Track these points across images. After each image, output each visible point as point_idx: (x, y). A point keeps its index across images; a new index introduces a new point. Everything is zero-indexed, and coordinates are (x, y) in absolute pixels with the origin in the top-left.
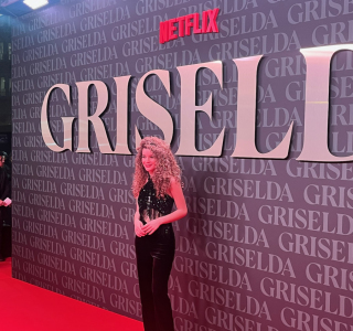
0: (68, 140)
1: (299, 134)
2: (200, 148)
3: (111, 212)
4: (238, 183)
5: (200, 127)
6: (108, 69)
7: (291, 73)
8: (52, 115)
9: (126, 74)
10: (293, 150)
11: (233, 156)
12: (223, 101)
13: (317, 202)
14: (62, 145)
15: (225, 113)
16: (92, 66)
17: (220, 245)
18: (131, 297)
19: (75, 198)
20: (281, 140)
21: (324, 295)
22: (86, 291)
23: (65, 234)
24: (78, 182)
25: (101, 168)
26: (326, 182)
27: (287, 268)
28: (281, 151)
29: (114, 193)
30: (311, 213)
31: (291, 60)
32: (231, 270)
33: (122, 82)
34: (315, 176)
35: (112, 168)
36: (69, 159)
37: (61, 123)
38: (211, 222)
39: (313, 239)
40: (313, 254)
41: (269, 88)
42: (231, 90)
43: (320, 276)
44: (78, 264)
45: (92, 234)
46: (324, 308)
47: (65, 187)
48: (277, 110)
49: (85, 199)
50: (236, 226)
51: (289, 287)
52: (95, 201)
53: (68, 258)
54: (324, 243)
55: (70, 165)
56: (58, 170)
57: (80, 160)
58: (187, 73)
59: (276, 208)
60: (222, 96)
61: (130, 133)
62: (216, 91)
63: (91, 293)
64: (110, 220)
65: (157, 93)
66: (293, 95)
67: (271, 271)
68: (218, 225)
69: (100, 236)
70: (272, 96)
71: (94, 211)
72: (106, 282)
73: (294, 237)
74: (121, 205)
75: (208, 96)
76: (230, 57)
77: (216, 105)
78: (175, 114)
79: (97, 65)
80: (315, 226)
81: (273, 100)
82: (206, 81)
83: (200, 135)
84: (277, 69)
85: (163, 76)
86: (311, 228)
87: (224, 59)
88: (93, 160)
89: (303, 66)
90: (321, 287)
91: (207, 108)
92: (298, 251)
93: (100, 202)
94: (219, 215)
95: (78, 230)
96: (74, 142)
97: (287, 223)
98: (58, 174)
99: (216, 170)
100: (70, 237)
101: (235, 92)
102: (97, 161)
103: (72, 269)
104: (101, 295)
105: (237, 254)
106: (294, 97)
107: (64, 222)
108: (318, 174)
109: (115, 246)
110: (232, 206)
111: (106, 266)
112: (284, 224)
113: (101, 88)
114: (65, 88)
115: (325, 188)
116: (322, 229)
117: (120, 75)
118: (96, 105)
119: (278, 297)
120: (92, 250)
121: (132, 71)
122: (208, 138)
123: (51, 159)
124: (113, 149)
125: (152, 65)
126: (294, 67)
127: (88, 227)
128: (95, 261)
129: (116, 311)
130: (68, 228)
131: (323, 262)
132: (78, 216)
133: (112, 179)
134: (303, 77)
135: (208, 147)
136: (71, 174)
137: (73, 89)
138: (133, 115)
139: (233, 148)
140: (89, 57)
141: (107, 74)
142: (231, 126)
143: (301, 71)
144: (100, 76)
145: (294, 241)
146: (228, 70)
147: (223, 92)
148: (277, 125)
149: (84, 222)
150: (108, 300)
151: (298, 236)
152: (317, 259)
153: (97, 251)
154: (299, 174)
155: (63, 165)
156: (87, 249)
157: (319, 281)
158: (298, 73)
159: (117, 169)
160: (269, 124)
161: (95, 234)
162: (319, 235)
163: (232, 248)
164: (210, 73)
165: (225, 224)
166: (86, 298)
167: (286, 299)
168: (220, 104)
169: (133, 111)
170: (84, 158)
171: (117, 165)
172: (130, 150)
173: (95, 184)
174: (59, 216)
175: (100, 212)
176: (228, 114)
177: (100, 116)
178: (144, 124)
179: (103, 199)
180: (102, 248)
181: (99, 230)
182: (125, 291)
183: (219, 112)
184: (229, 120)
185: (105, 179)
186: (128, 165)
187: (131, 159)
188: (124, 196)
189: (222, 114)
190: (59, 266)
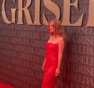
2: (72, 22)
3: (32, 50)
4: (89, 38)
5: (72, 13)
8: (7, 8)
11: (87, 26)
12: (83, 1)
14: (11, 21)
15: (84, 6)
17: (80, 66)
19: (16, 44)
23: (12, 60)
24: (18, 37)
25: (28, 31)
29: (33, 42)
32: (84, 77)
35: (33, 31)
37: (11, 11)
38: (76, 56)
45: (24, 60)
47: (12, 39)
49: (21, 45)
50: (87, 58)
52: (25, 45)
56: (9, 32)
61: (41, 16)
64: (31, 54)
68: (79, 57)
71: (25, 50)
72: (30, 81)
74: (36, 47)
77: (80, 3)
78: (61, 7)
83: (72, 17)
88: (24, 27)
94: (80, 52)
96: (16, 20)
98: (9, 34)
99: (79, 33)
102: (26, 28)
103: (15, 75)
104: (27, 86)
105: (87, 70)
107: (11, 54)
109: (33, 66)
110: (86, 49)
118: (26, 3)
120: (24, 67)
122: (75, 18)
123: (6, 27)
124: (33, 23)
127: (22, 57)
133: (32, 36)
135: (76, 22)
136: (15, 34)
138: (42, 7)
139: (87, 23)
142: (86, 12)
149: (20, 55)
153: (26, 68)
163: (85, 67)
165: (82, 57)
168: (82, 3)
169: (42, 5)
170: (20, 27)
171: (35, 30)
172: (41, 23)
173: (25, 38)
174: (9, 52)
175: (27, 50)
176: (85, 7)
177: (28, 8)
178: (47, 12)
179: (29, 45)
180: (28, 66)
181: (27, 58)
182: (37, 85)
183: (81, 6)
184: (85, 10)
185: (30, 36)
186: (40, 30)
187: (41, 27)
188: (38, 44)
189: (82, 7)
190: (9, 74)
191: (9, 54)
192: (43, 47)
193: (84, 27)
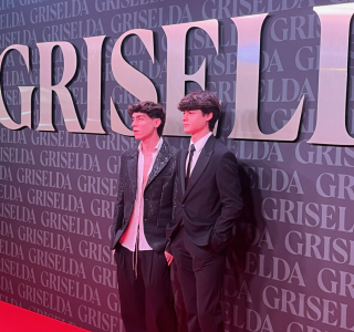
0: (26, 113)
1: (311, 111)
3: (79, 205)
6: (76, 27)
7: (303, 36)
8: (7, 84)
9: (99, 34)
10: (303, 130)
11: (230, 137)
12: (219, 70)
13: (332, 194)
14: (18, 122)
15: (221, 83)
16: (57, 22)
18: (104, 309)
19: (35, 187)
20: (289, 118)
21: (339, 306)
22: (48, 303)
23: (23, 232)
24: (38, 167)
25: (68, 150)
26: (343, 170)
27: (295, 274)
28: (289, 131)
29: (84, 181)
30: (324, 207)
31: (303, 19)
32: (227, 277)
33: (94, 44)
34: (330, 163)
35: (81, 151)
36: (28, 139)
37: (18, 94)
39: (327, 239)
40: (326, 258)
41: (276, 54)
42: (229, 55)
43: (334, 284)
44: (38, 269)
45: (56, 232)
46: (339, 323)
47: (22, 173)
48: (285, 81)
49: (48, 189)
51: (298, 297)
52: (60, 191)
53: (27, 262)
54: (340, 244)
55: (29, 146)
56: (13, 152)
57: (41, 140)
58: (175, 34)
59: (283, 202)
60: (217, 62)
61: (104, 107)
62: (210, 57)
63: (55, 305)
64: (79, 214)
65: (138, 58)
66: (305, 64)
67: (276, 277)
69: (66, 234)
70: (279, 64)
71: (59, 203)
72: (74, 291)
73: (304, 236)
74: (93, 196)
75: (200, 63)
76: (228, 15)
77: (210, 74)
78: (159, 84)
79: (64, 21)
80: (330, 223)
81: (280, 69)
82: (199, 44)
84: (285, 31)
85: (146, 37)
86: (324, 226)
87: (220, 17)
88: (58, 140)
89: (317, 27)
90: (336, 297)
91: (199, 77)
92: (308, 254)
93: (67, 192)
95: (39, 226)
96: (34, 118)
97: (296, 220)
98: (13, 158)
100: (29, 236)
101: (234, 58)
102: (63, 141)
103: (31, 274)
104: (67, 307)
106: (306, 65)
107: (21, 216)
108: (334, 161)
109: (85, 247)
111: (74, 272)
112: (292, 221)
113: (68, 50)
114: (23, 50)
115: (342, 177)
116: (337, 227)
117: (92, 35)
118: (62, 72)
119: (284, 309)
120: (56, 252)
121: (107, 30)
123: (5, 138)
124: (83, 127)
125: (132, 22)
126: (305, 29)
127: (51, 222)
128: (60, 266)
129: (86, 326)
130: (26, 224)
131: (338, 268)
132: (38, 210)
133: (81, 164)
134: (317, 42)
136: (30, 157)
137: (33, 52)
138: (107, 84)
139: (231, 127)
140: (53, 12)
141: (76, 33)
142: (229, 100)
143: (315, 34)
144: (67, 36)
145: (304, 241)
146: (226, 31)
147: (219, 58)
148: (285, 99)
149: (46, 217)
150: (75, 313)
151: (308, 236)
152: (331, 264)
153: (62, 253)
154: (311, 161)
155: (19, 146)
156: (49, 250)
157: (334, 290)
158: (311, 36)
159: (87, 151)
160: (274, 98)
161: (60, 232)
162: (334, 235)
164: (204, 34)
166: (49, 311)
167: (294, 312)
168: (216, 73)
169: (107, 79)
170: (46, 138)
171: (88, 147)
172: (104, 128)
173: (60, 170)
174: (15, 209)
175: (66, 204)
176: (225, 86)
177: (67, 86)
178: (121, 96)
179: (70, 188)
180: (68, 250)
181: (65, 227)
182: (96, 302)
183: (213, 83)
184: (226, 93)
185: (73, 164)
186: (101, 146)
187: (106, 139)
188: (96, 185)
189: (218, 85)
190: (14, 271)
191: (14, 215)
192: (111, 195)
193: (222, 138)
